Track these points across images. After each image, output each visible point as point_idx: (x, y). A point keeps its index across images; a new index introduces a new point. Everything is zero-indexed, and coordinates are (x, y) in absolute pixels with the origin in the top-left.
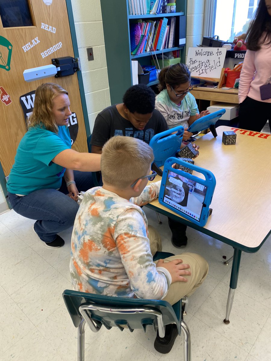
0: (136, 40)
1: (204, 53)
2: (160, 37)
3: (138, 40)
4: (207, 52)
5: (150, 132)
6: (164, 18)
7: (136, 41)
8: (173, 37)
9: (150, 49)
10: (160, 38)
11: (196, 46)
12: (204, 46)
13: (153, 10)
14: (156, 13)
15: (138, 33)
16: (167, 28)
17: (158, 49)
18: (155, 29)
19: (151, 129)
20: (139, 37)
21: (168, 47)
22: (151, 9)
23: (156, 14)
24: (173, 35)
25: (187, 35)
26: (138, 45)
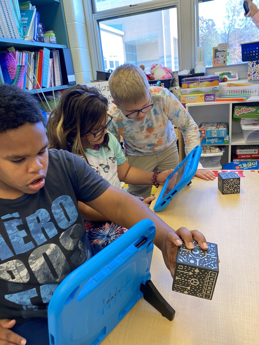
0: (11, 72)
1: (103, 89)
2: (44, 71)
3: (13, 72)
4: (106, 87)
5: (61, 204)
6: (45, 48)
7: (10, 74)
8: (59, 72)
9: (34, 84)
10: (44, 73)
11: (90, 82)
12: (100, 81)
13: (28, 35)
14: (34, 40)
15: (12, 63)
16: (50, 61)
17: (43, 86)
18: (35, 62)
19: (60, 197)
20: (15, 69)
21: (55, 85)
22: (24, 34)
23: (33, 42)
24: (59, 71)
25: (75, 72)
26: (15, 78)
